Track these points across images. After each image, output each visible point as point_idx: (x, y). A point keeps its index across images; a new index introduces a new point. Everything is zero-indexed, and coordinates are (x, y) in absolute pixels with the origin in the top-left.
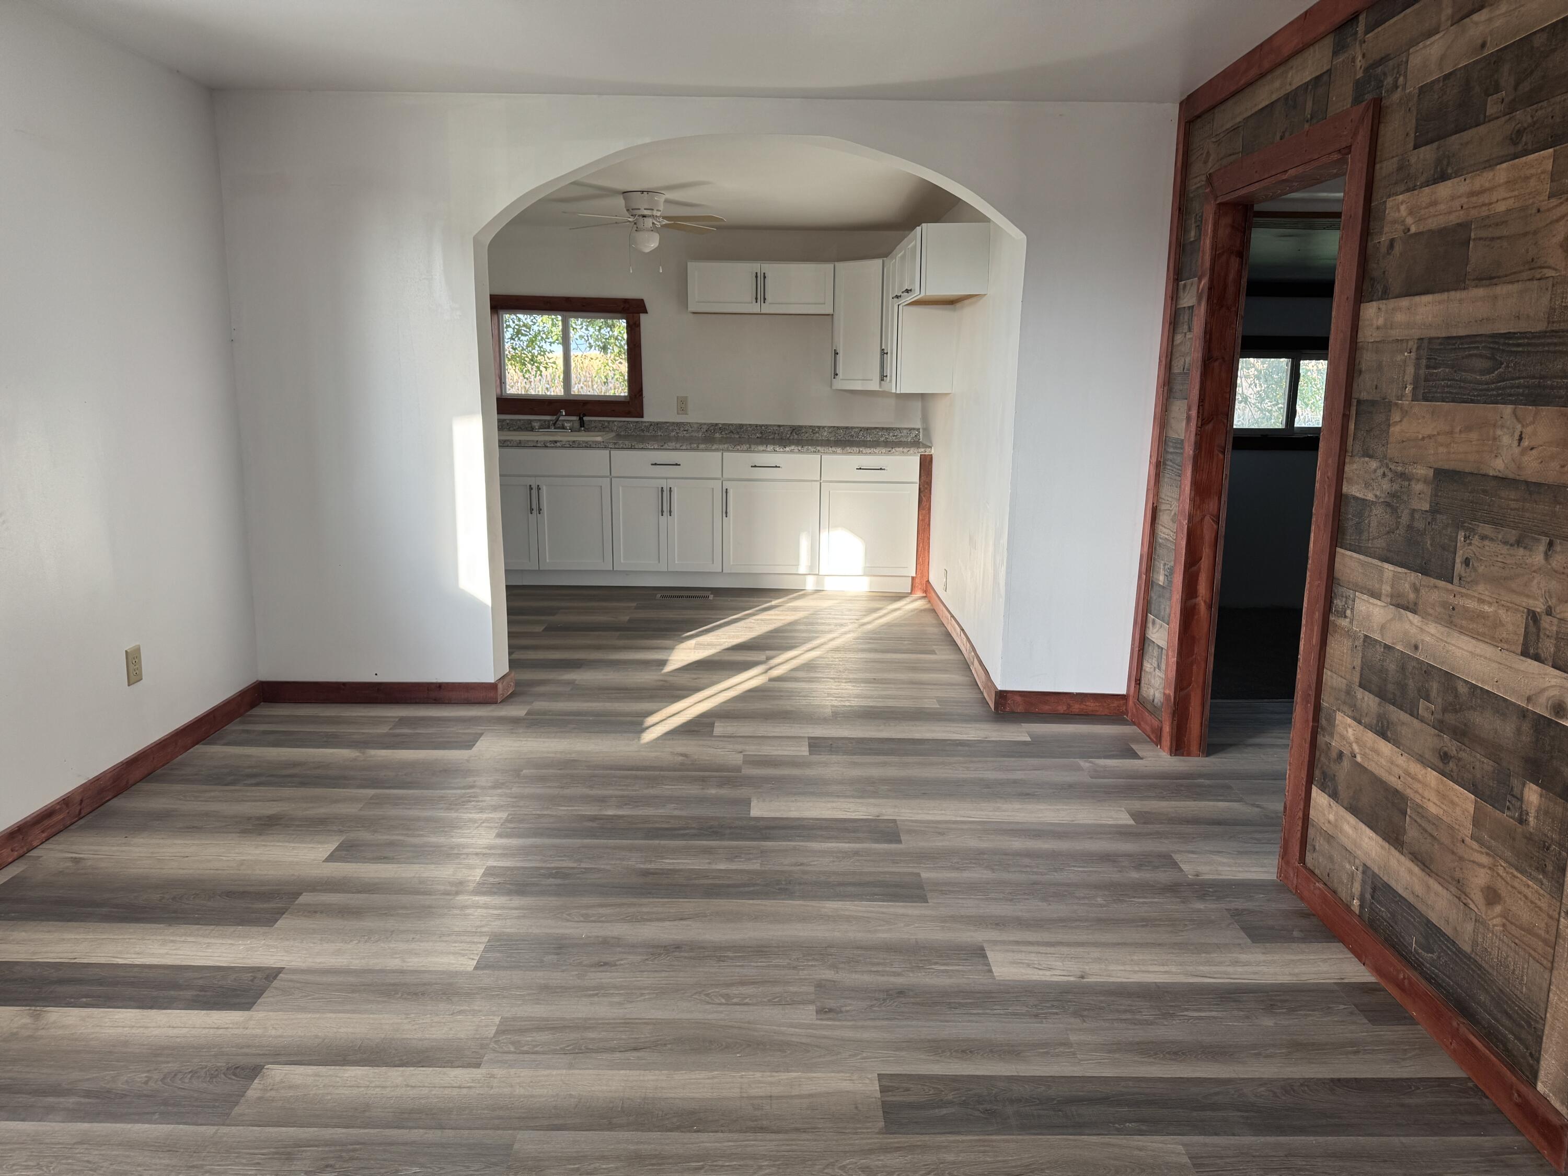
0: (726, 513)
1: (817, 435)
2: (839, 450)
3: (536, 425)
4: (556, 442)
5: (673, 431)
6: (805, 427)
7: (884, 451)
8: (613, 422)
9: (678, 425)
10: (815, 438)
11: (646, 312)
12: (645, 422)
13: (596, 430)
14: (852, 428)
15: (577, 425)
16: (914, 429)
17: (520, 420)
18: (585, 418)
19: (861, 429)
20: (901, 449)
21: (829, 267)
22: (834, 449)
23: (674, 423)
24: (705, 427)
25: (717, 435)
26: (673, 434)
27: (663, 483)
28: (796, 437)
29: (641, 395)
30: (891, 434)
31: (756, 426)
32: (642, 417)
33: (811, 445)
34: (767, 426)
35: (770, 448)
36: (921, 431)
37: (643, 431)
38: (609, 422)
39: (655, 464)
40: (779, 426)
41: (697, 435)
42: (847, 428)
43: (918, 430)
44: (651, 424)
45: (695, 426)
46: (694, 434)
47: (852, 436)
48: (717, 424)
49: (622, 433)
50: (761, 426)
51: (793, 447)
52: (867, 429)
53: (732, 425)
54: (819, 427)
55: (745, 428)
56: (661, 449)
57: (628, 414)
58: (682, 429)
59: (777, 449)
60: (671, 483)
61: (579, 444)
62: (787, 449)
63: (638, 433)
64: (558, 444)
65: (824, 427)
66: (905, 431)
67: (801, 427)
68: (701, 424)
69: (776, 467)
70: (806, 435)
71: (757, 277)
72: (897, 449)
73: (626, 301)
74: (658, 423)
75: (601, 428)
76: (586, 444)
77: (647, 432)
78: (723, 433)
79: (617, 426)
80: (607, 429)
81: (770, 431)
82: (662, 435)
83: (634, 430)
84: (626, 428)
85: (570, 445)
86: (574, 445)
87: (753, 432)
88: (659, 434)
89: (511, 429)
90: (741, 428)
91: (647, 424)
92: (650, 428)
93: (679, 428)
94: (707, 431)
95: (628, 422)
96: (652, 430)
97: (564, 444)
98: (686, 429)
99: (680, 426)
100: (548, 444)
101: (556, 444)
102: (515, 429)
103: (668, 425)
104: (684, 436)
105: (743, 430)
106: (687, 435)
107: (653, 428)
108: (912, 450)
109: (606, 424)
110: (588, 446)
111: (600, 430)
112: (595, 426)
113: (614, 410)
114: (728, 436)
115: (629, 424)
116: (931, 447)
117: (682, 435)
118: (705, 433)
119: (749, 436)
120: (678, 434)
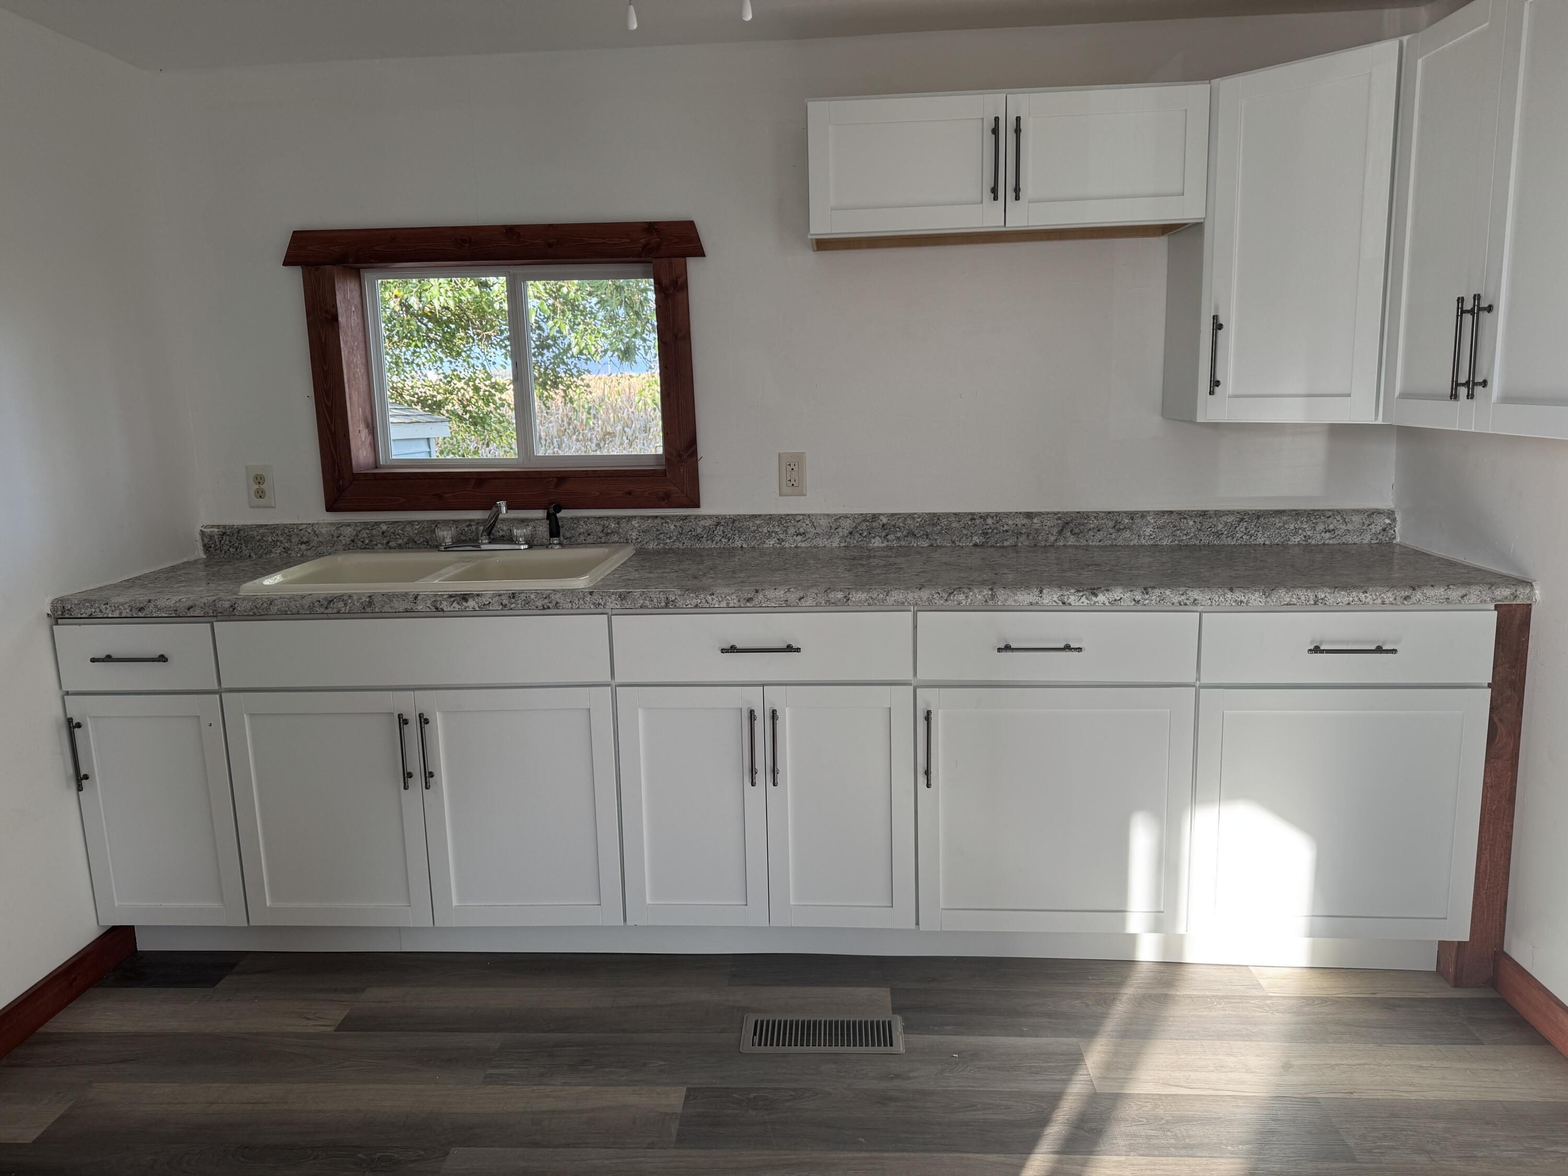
0: (927, 773)
1: (1127, 534)
2: (1255, 598)
3: (447, 535)
4: (465, 598)
5: (769, 535)
6: (1097, 515)
7: (1389, 596)
8: (630, 518)
9: (783, 520)
10: (1120, 542)
11: (700, 253)
12: (704, 517)
13: (590, 539)
14: (1218, 514)
15: (543, 530)
16: (1379, 512)
17: (411, 523)
18: (563, 514)
19: (1243, 516)
20: (1440, 591)
21: (1198, 92)
22: (1238, 595)
23: (771, 518)
24: (847, 524)
25: (877, 543)
26: (770, 543)
27: (753, 698)
28: (1072, 541)
29: (694, 453)
30: (1321, 527)
31: (973, 516)
32: (697, 505)
33: (1168, 586)
34: (997, 516)
35: (1051, 597)
36: (1398, 517)
37: (699, 538)
38: (618, 519)
39: (733, 649)
40: (1029, 515)
41: (827, 543)
42: (1204, 514)
43: (1390, 514)
44: (719, 521)
45: (823, 522)
46: (820, 542)
47: (1218, 534)
48: (875, 517)
49: (652, 546)
50: (984, 517)
51: (1117, 593)
52: (1258, 515)
53: (911, 516)
54: (1132, 515)
55: (944, 522)
56: (747, 604)
57: (666, 501)
58: (792, 531)
59: (1072, 599)
60: (775, 697)
61: (527, 602)
62: (1101, 598)
63: (688, 544)
64: (471, 603)
65: (1143, 515)
66: (1356, 519)
67: (1085, 515)
68: (839, 518)
69: (1067, 648)
70: (1099, 536)
71: (995, 131)
72: (1430, 592)
73: (651, 228)
74: (734, 520)
75: (601, 535)
76: (546, 601)
77: (709, 542)
78: (891, 537)
79: (639, 528)
80: (616, 538)
81: (1006, 528)
82: (745, 546)
83: (678, 539)
84: (658, 533)
85: (502, 604)
86: (513, 605)
87: (965, 532)
88: (738, 544)
89: (392, 544)
90: (934, 525)
91: (708, 523)
92: (715, 532)
93: (785, 529)
94: (851, 533)
95: (663, 518)
96: (720, 535)
97: (487, 603)
98: (802, 530)
99: (786, 522)
100: (445, 605)
101: (464, 604)
102: (400, 545)
103: (758, 522)
104: (796, 547)
105: (939, 527)
106: (803, 545)
107: (724, 532)
108: (1475, 592)
109: (613, 526)
110: (551, 605)
111: (599, 540)
112: (587, 531)
113: (630, 493)
114: (903, 543)
115: (667, 523)
116: (1528, 584)
117: (793, 546)
118: (848, 540)
119: (953, 542)
120: (783, 543)
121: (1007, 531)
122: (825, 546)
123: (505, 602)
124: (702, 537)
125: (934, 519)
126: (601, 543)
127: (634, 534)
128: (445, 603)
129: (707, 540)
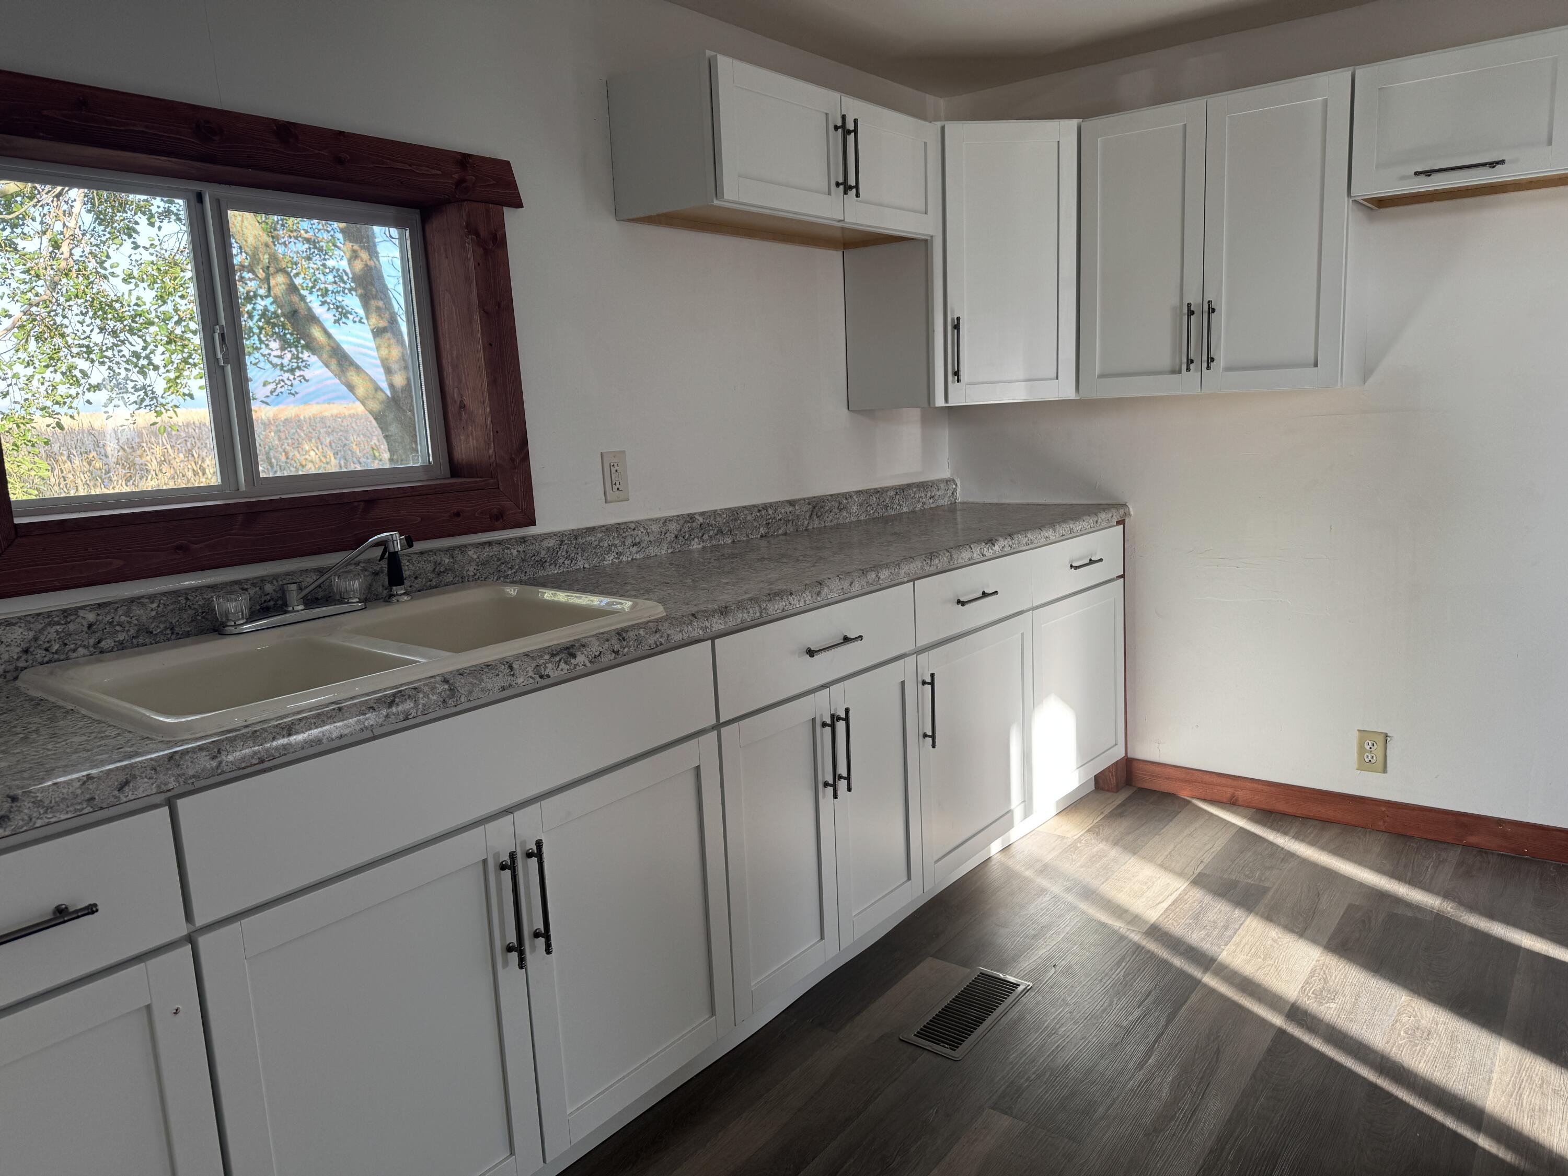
1: (845, 513)
5: (609, 549)
6: (827, 498)
8: (463, 548)
9: (618, 529)
10: (842, 521)
11: (517, 199)
12: (543, 536)
15: (384, 577)
16: (949, 480)
17: (139, 600)
19: (896, 491)
22: (1045, 533)
24: (673, 527)
25: (696, 545)
26: (610, 558)
28: (817, 523)
29: (526, 458)
30: (929, 494)
31: (758, 509)
32: (533, 523)
34: (773, 506)
35: (977, 551)
36: (958, 482)
37: (538, 561)
38: (450, 550)
39: (809, 652)
40: (791, 503)
41: (658, 551)
42: (877, 491)
44: (563, 538)
45: (655, 528)
46: (652, 551)
47: (888, 507)
48: (694, 517)
50: (765, 507)
51: (1002, 542)
52: (902, 489)
53: (717, 513)
54: (845, 496)
55: (742, 516)
57: (499, 520)
58: (629, 541)
59: (985, 551)
62: (996, 548)
65: (851, 495)
66: (942, 486)
67: (822, 499)
68: (666, 521)
70: (831, 516)
71: (840, 128)
73: (462, 160)
74: (575, 535)
75: (431, 576)
76: (658, 636)
77: (552, 567)
78: (706, 537)
79: (478, 560)
80: (449, 577)
81: (780, 516)
82: (587, 566)
83: (520, 567)
84: (499, 563)
85: (613, 651)
86: (626, 650)
87: (755, 524)
88: (580, 564)
89: (107, 644)
90: (736, 520)
91: (551, 543)
92: (559, 553)
93: (623, 540)
94: (676, 537)
95: (499, 543)
96: (563, 556)
97: (597, 653)
98: (637, 540)
99: (624, 532)
100: (550, 669)
101: (573, 661)
102: (121, 643)
103: (599, 535)
104: (632, 559)
105: (739, 522)
106: (638, 556)
107: (567, 552)
108: (1103, 516)
109: (447, 561)
110: (662, 640)
111: (429, 583)
112: (414, 574)
113: (458, 514)
114: (714, 542)
115: (508, 548)
116: (1124, 505)
117: (629, 559)
118: (674, 545)
119: (748, 536)
120: (621, 557)
121: (781, 520)
122: (656, 555)
123: (617, 647)
124: (546, 562)
125: (734, 513)
126: (432, 587)
127: (471, 569)
128: (550, 666)
129: (550, 565)
